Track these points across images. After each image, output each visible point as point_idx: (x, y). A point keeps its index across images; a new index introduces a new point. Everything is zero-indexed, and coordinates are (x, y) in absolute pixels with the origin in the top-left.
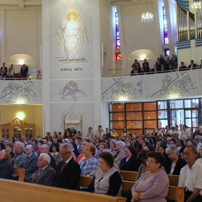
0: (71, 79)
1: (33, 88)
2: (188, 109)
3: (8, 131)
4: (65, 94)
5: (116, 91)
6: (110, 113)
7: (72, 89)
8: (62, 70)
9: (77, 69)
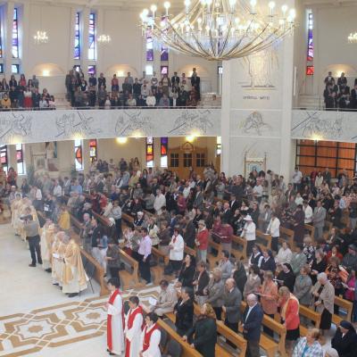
0: (256, 110)
3: (177, 155)
4: (248, 127)
6: (298, 145)
7: (256, 120)
8: (245, 98)
9: (263, 98)
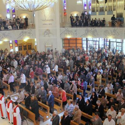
0: (47, 28)
1: (32, 33)
2: (94, 41)
4: (45, 35)
5: (66, 34)
6: (63, 40)
7: (48, 32)
8: (43, 24)
9: (50, 24)
